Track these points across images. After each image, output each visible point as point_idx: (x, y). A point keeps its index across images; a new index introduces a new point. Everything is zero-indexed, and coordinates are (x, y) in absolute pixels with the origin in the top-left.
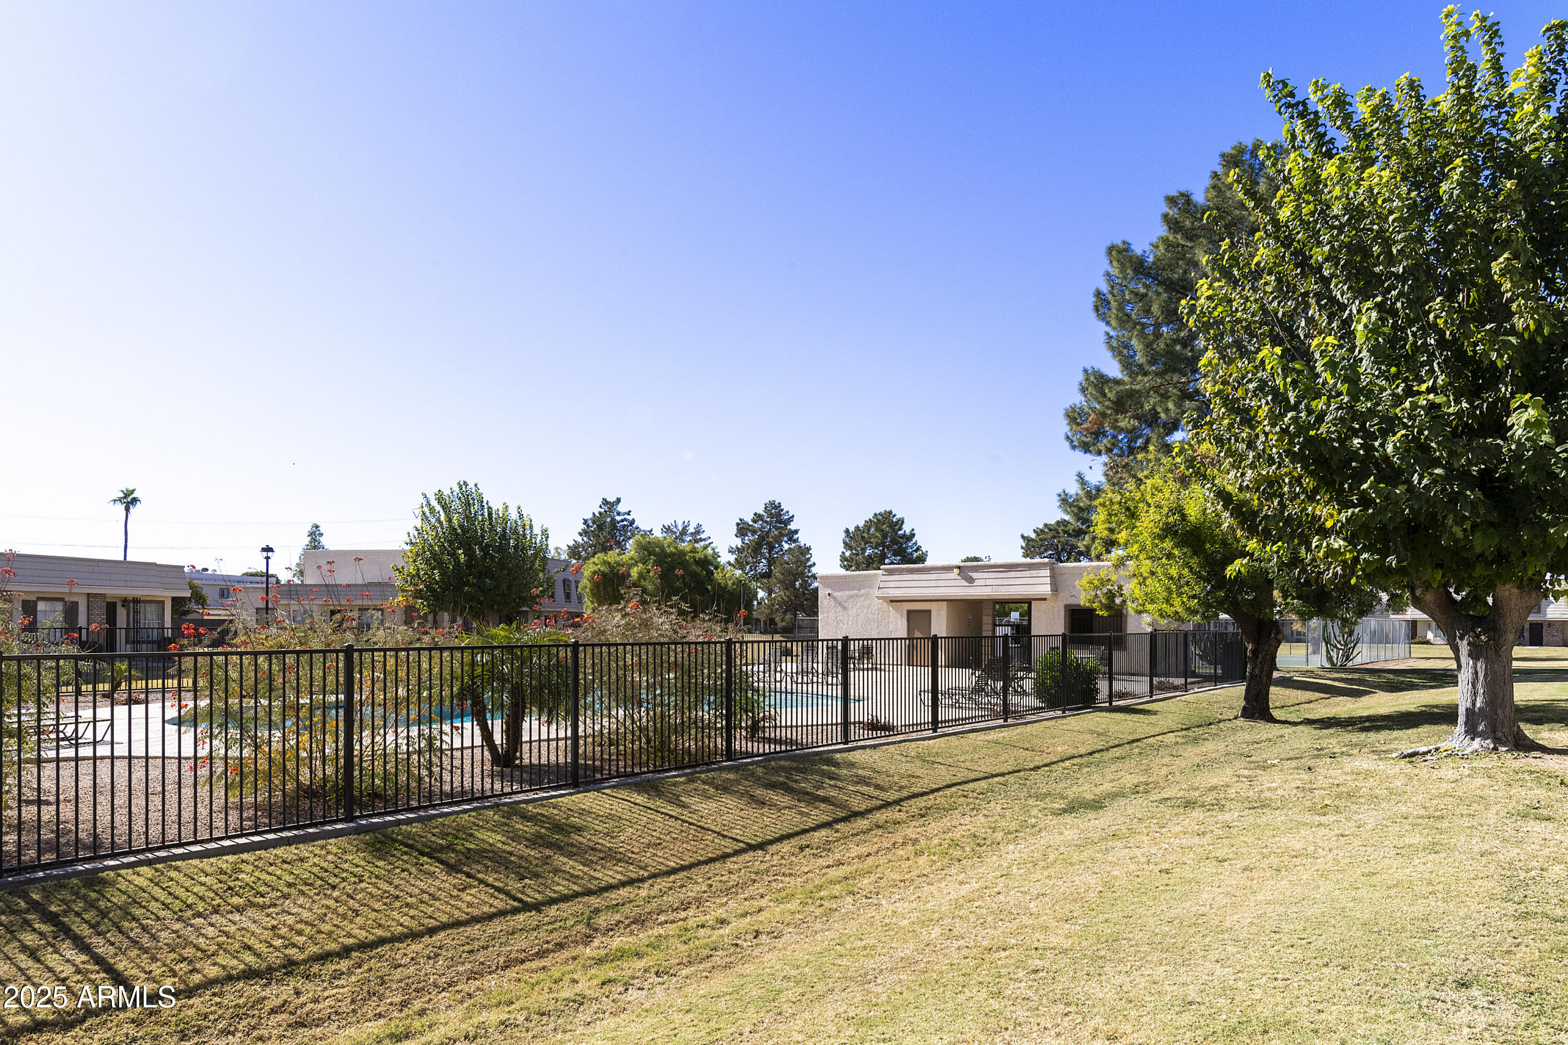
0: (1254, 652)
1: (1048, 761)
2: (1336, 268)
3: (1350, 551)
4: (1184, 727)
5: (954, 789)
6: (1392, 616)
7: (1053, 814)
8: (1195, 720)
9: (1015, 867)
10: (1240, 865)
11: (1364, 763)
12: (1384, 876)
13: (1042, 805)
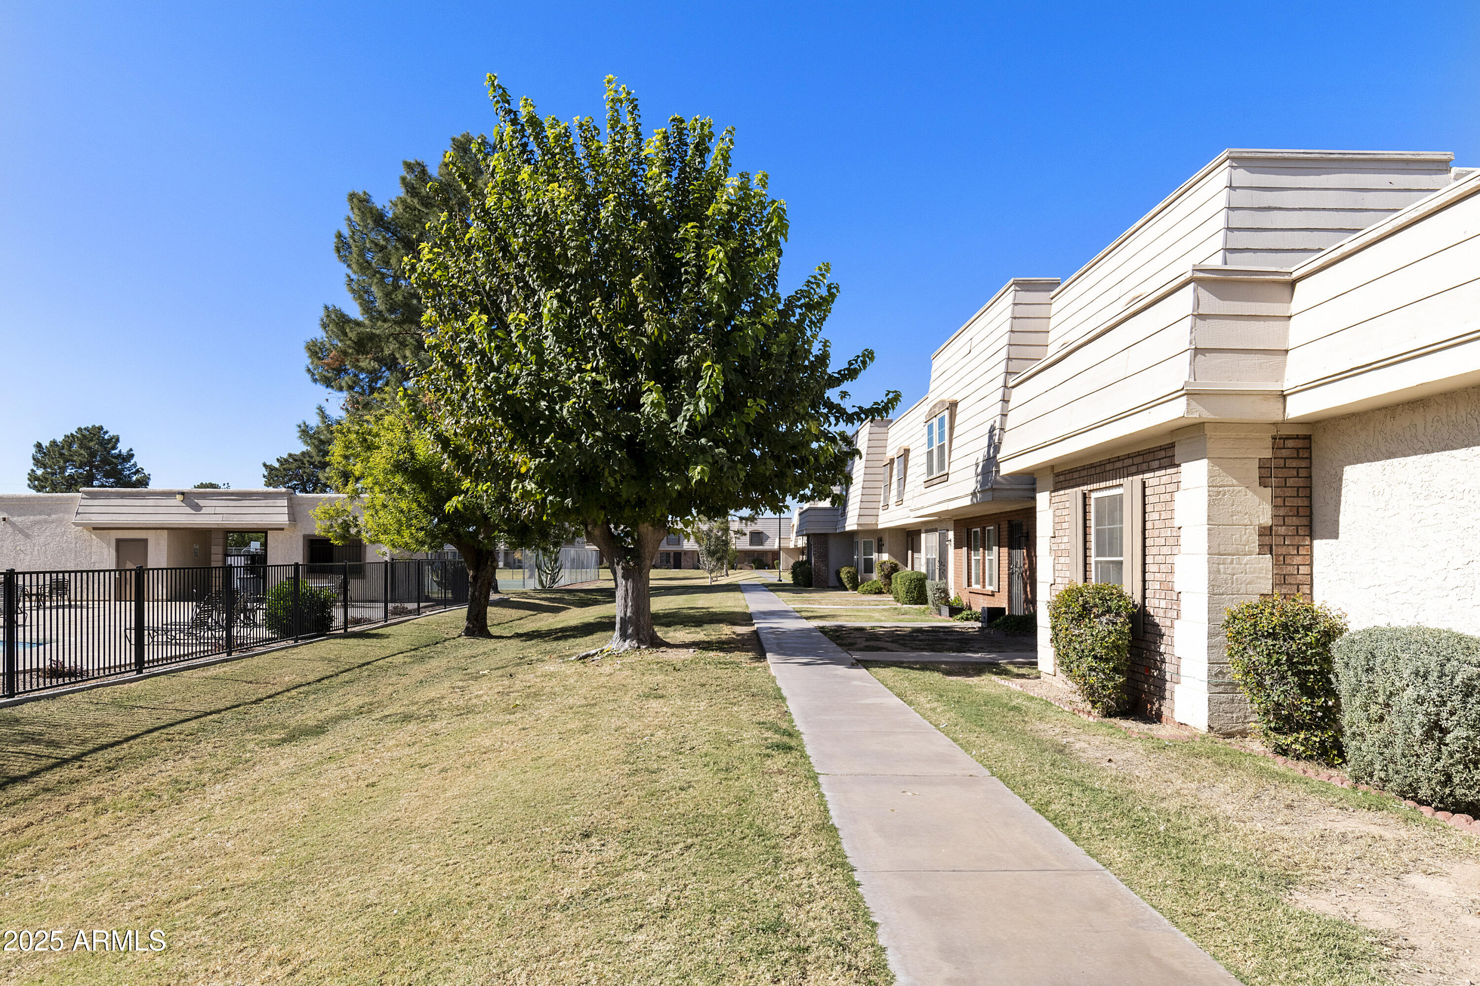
0: (474, 577)
1: (273, 692)
2: (528, 259)
3: (540, 493)
4: (413, 647)
5: (156, 734)
6: (587, 547)
7: (272, 745)
8: (423, 641)
9: (218, 807)
10: (438, 767)
11: (551, 667)
12: (547, 758)
13: (261, 737)
